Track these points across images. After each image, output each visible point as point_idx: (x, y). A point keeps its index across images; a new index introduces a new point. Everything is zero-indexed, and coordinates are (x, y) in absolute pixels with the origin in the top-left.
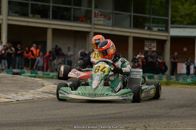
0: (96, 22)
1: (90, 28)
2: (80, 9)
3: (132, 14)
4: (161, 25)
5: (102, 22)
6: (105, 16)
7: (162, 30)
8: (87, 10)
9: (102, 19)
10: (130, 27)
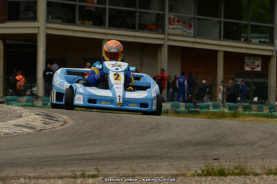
0: (171, 31)
1: (163, 39)
2: (149, 13)
3: (223, 20)
4: (263, 35)
5: (180, 30)
6: (184, 24)
7: (264, 42)
8: (158, 15)
9: (180, 27)
10: (220, 37)
